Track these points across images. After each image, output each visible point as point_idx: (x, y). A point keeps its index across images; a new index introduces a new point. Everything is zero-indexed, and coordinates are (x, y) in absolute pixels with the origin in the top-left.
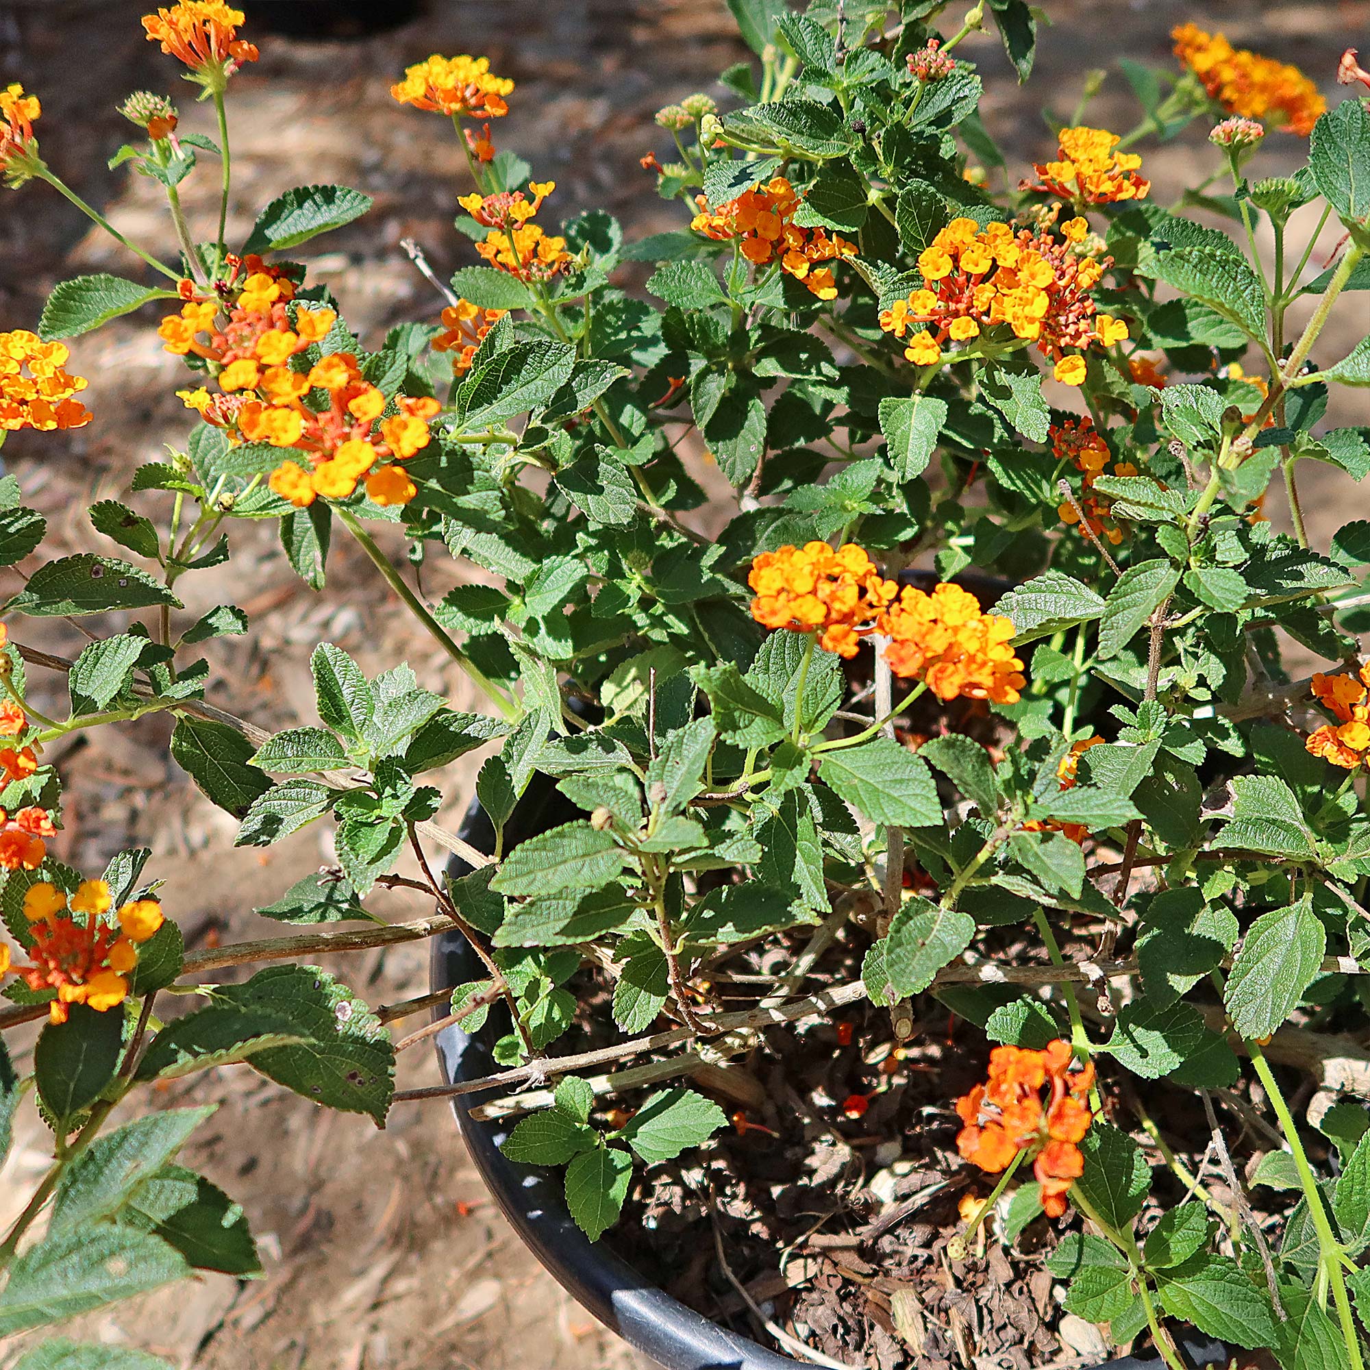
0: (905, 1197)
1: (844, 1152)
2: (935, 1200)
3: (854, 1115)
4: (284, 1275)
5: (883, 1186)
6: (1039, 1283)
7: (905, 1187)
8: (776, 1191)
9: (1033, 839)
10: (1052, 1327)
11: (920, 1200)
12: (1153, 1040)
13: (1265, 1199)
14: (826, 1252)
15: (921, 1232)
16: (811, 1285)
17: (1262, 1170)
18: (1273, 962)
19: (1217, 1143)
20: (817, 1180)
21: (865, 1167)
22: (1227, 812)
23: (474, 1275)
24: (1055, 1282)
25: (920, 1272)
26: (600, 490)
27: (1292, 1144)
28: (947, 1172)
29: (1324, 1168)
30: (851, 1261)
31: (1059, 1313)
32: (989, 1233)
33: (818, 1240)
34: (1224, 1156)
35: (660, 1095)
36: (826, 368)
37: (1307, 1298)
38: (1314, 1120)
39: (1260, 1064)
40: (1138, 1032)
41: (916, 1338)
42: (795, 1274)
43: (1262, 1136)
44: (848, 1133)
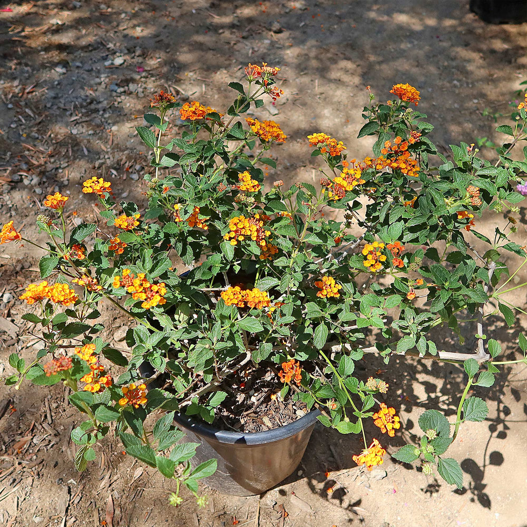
0: (259, 400)
1: (243, 396)
2: (265, 398)
3: (243, 387)
4: (80, 487)
5: (253, 399)
6: (290, 406)
7: (258, 398)
8: (232, 407)
9: (279, 327)
10: (295, 413)
11: (262, 399)
12: (302, 354)
13: (328, 376)
14: (247, 415)
15: (264, 405)
16: (246, 423)
17: (326, 371)
18: (320, 334)
19: (317, 368)
20: (240, 403)
21: (249, 397)
22: (306, 311)
23: (134, 468)
24: (293, 405)
25: (266, 413)
26: (169, 278)
27: (330, 364)
28: (265, 392)
29: (336, 367)
30: (253, 415)
31: (295, 410)
32: (278, 401)
33: (245, 413)
34: (319, 370)
35: (212, 394)
36: (203, 237)
37: (338, 388)
38: (332, 359)
39: (321, 352)
40: (299, 353)
41: (270, 425)
42: (242, 421)
43: (324, 365)
44: (243, 391)
